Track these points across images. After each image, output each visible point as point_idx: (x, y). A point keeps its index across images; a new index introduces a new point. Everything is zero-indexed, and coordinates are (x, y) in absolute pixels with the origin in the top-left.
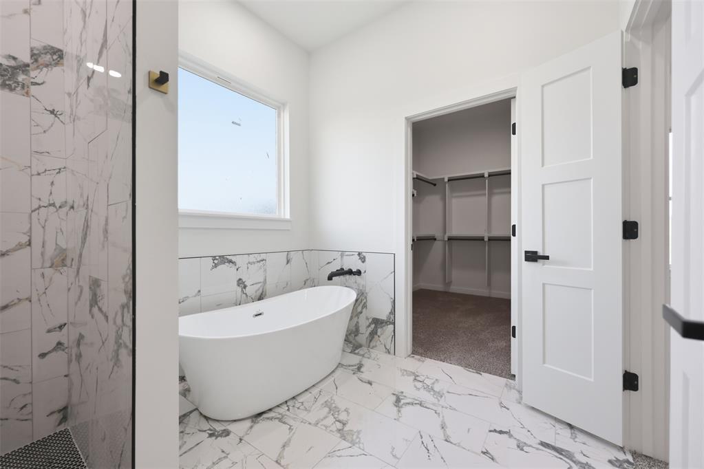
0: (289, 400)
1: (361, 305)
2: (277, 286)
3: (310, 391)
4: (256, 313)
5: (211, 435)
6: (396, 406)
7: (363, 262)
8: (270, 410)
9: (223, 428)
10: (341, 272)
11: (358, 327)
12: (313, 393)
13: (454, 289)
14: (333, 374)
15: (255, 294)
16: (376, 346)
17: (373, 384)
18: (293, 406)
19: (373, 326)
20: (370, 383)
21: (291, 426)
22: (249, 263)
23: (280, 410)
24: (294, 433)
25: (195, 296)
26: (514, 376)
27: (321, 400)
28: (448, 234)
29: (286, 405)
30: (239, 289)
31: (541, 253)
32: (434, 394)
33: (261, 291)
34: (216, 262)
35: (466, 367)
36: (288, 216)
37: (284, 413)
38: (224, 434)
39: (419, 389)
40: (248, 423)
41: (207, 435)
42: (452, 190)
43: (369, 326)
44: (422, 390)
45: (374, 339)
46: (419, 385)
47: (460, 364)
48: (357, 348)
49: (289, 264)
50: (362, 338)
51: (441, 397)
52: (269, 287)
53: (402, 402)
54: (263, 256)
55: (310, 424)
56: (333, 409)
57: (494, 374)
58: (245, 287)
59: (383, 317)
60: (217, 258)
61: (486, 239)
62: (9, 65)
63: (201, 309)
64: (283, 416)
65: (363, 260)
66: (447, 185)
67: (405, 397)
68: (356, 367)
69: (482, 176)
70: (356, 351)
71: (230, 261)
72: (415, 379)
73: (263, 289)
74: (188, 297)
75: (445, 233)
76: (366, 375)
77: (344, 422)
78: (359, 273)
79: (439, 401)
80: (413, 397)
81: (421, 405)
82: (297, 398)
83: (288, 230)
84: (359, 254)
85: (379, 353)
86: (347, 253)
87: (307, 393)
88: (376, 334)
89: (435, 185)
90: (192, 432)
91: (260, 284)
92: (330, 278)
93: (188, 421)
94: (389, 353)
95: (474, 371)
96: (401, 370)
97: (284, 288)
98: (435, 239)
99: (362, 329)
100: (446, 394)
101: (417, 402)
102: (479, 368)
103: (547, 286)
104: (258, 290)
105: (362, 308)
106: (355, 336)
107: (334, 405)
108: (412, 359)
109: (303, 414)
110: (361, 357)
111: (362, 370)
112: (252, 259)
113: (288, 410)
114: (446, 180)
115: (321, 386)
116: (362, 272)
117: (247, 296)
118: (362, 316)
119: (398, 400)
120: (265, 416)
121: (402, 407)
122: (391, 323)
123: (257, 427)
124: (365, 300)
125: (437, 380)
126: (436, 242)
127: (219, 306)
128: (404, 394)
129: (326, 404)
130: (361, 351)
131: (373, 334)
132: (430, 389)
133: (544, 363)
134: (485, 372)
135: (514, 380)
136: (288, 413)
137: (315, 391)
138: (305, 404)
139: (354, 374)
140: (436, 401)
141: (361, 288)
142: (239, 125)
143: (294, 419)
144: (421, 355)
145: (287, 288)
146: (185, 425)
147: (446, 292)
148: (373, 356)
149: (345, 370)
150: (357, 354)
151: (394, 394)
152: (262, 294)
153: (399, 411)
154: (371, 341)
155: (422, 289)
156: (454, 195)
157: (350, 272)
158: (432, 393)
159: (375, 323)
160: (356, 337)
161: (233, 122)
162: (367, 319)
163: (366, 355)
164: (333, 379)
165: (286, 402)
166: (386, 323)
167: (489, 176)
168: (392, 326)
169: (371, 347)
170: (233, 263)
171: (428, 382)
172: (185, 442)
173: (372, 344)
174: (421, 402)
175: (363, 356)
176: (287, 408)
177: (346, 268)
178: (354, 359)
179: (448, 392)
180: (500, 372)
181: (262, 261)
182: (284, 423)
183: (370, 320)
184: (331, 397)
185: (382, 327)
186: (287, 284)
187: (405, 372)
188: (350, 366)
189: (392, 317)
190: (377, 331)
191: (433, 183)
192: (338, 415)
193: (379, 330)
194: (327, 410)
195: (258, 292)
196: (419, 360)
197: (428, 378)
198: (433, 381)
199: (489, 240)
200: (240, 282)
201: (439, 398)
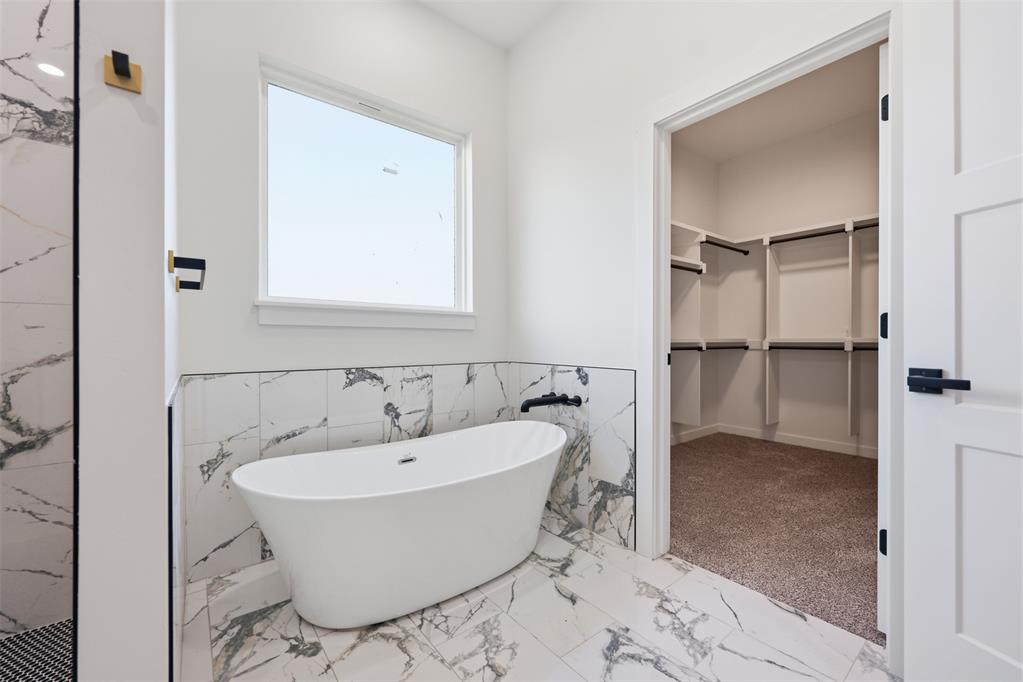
0: (428, 608)
1: (581, 457)
2: (450, 418)
3: (466, 597)
4: (403, 458)
5: (293, 649)
6: (607, 658)
7: (585, 384)
8: (394, 621)
9: (314, 639)
10: (551, 400)
11: (577, 493)
12: (470, 602)
13: (782, 436)
14: (514, 573)
15: (413, 428)
16: (604, 530)
17: (579, 602)
18: (431, 621)
19: (600, 494)
20: (573, 600)
21: (411, 658)
22: (404, 379)
23: (408, 625)
24: (411, 674)
25: (319, 427)
26: (884, 636)
27: (478, 619)
28: (771, 338)
29: (420, 617)
30: (388, 419)
31: (951, 374)
32: (691, 646)
33: (423, 423)
34: (351, 376)
35: (774, 596)
36: (470, 309)
37: (411, 632)
38: (310, 652)
39: (661, 628)
40: (351, 639)
41: (287, 647)
42: (779, 261)
43: (593, 493)
44: (668, 632)
45: (601, 518)
46: (665, 619)
47: (762, 589)
48: (572, 529)
49: (471, 384)
50: (583, 513)
51: (705, 654)
52: (436, 419)
53: (623, 649)
54: (427, 370)
55: (442, 661)
56: (491, 639)
57: (836, 624)
58: (398, 416)
59: (617, 480)
60: (354, 371)
61: (849, 348)
62: (66, 110)
63: (328, 446)
64: (407, 637)
65: (584, 379)
66: (768, 251)
67: (630, 640)
68: (559, 564)
69: (841, 230)
70: (570, 535)
71: (374, 377)
72: (661, 606)
73: (427, 421)
74: (307, 427)
75: (764, 337)
76: (569, 584)
77: (501, 671)
78: (577, 401)
79: (696, 663)
80: (647, 645)
81: (657, 665)
82: (443, 606)
83: (471, 330)
84: (578, 371)
85: (606, 542)
86: (560, 368)
87: (462, 599)
88: (605, 508)
89: (746, 253)
90: (270, 639)
91: (423, 413)
92: (525, 408)
93: (276, 617)
94: (626, 545)
95: (792, 609)
96: (639, 583)
97: (462, 420)
98: (747, 348)
99: (583, 498)
100: (717, 652)
101: (651, 657)
102: (805, 605)
103: (966, 453)
104: (419, 421)
105: (583, 463)
106: (573, 507)
107: (495, 633)
108: (667, 564)
109: (438, 639)
110: (573, 547)
111: (568, 571)
112: (408, 373)
113: (420, 626)
114: (766, 242)
115: (488, 592)
116: (583, 400)
117: (400, 430)
118: (583, 476)
119: (614, 645)
120: (382, 630)
121: (616, 661)
122: (629, 493)
123: (363, 648)
124: (587, 450)
125: (704, 615)
126: (748, 353)
127: (356, 443)
128: (629, 635)
129: (485, 629)
130: (577, 536)
131: (600, 507)
132: (684, 633)
133: (959, 629)
134: (816, 615)
135: (883, 645)
136: (417, 632)
137: (475, 598)
138: (451, 622)
139: (551, 576)
140: (690, 662)
141: (581, 428)
142: (395, 173)
143: (422, 646)
144: (686, 557)
145: (468, 420)
146: (269, 623)
147: (765, 441)
148: (596, 546)
149: (539, 567)
150: (569, 540)
151: (609, 630)
152: (425, 428)
153: (609, 670)
154: (596, 520)
155: (720, 434)
156: (782, 268)
157: (564, 400)
158: (687, 642)
159: (603, 490)
160: (574, 511)
161: (384, 170)
162: (591, 481)
163: (585, 545)
164: (513, 580)
165: (423, 610)
166: (621, 491)
167: (855, 229)
168: (630, 499)
169: (597, 528)
170: (377, 379)
171: (686, 617)
172: (255, 653)
173: (598, 526)
174: (658, 658)
175: (578, 544)
176: (420, 623)
177: (558, 393)
178: (558, 549)
179: (723, 648)
180: (851, 621)
181: (426, 377)
182: (404, 650)
183: (596, 484)
184: (497, 616)
185: (613, 499)
186: (467, 415)
187: (645, 588)
188: (549, 560)
189: (631, 481)
190: (606, 503)
191: (743, 250)
192: (495, 653)
193: (610, 503)
194: (481, 638)
195: (419, 425)
196: (679, 568)
197: (687, 608)
198: (695, 616)
199: (855, 349)
200: (389, 408)
201: (699, 657)
